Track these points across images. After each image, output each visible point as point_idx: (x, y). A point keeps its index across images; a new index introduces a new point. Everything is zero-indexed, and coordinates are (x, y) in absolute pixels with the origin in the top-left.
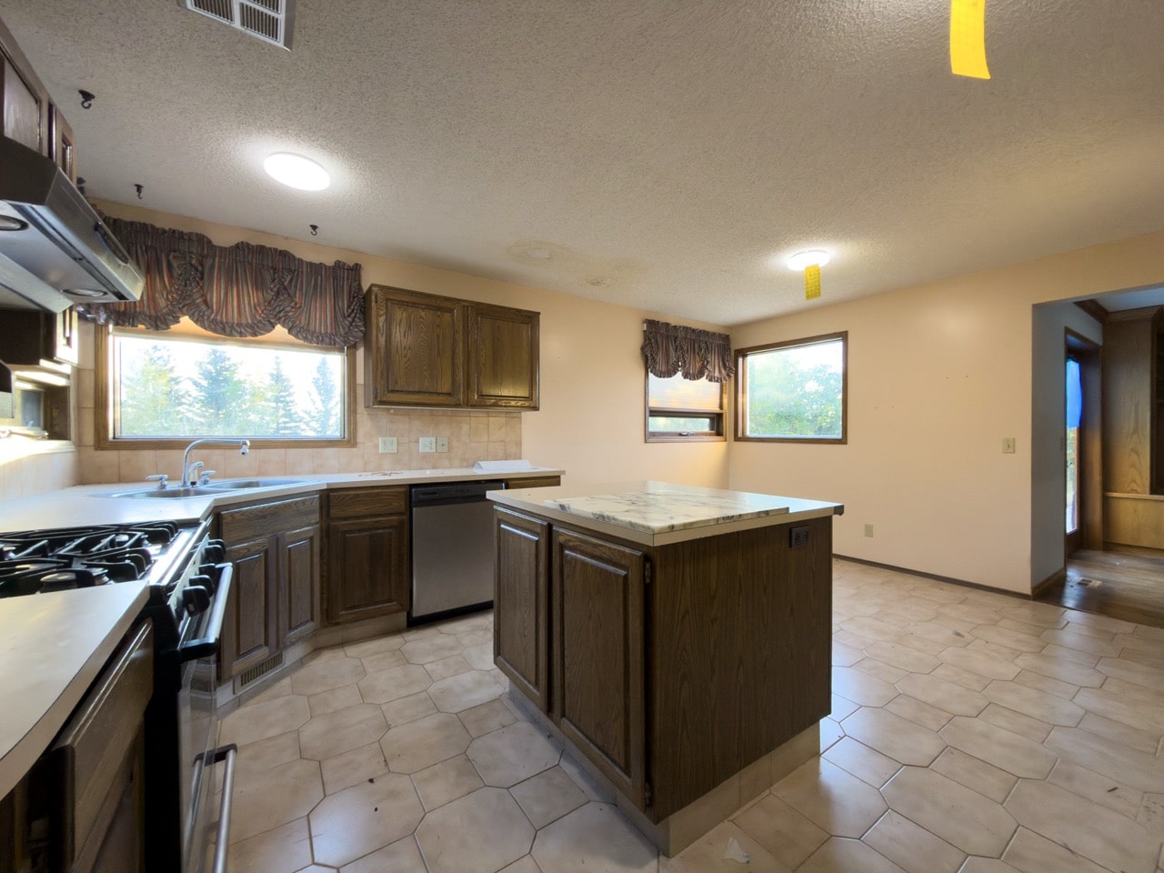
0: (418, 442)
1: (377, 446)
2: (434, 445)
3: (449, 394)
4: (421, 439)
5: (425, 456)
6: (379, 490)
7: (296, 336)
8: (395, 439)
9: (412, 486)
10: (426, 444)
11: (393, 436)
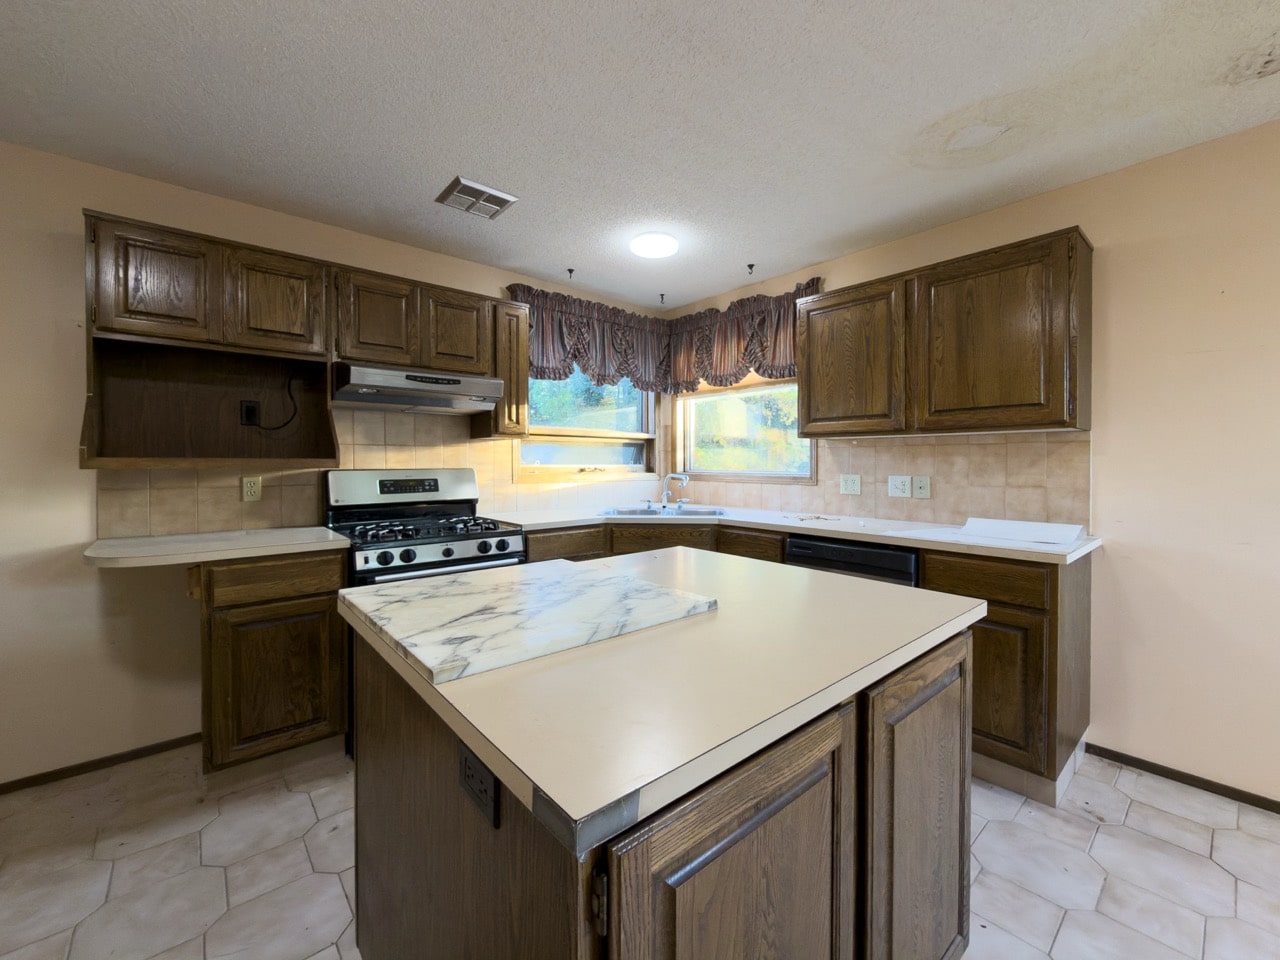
0: (886, 482)
1: (837, 485)
2: (908, 486)
3: (885, 416)
4: (890, 478)
5: (895, 503)
6: (757, 534)
7: (763, 375)
8: (857, 478)
9: (793, 535)
10: (898, 485)
11: (856, 473)
